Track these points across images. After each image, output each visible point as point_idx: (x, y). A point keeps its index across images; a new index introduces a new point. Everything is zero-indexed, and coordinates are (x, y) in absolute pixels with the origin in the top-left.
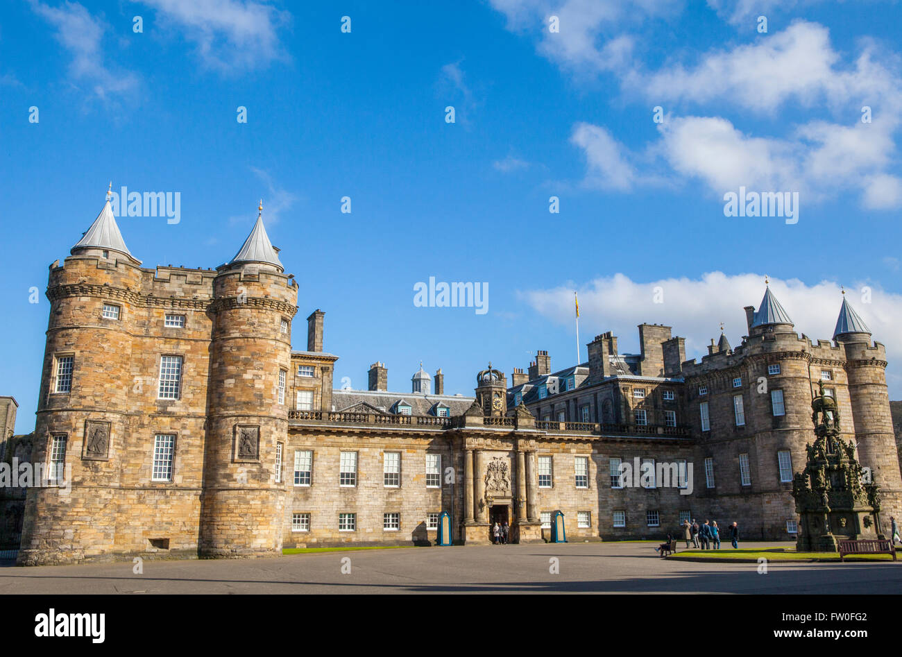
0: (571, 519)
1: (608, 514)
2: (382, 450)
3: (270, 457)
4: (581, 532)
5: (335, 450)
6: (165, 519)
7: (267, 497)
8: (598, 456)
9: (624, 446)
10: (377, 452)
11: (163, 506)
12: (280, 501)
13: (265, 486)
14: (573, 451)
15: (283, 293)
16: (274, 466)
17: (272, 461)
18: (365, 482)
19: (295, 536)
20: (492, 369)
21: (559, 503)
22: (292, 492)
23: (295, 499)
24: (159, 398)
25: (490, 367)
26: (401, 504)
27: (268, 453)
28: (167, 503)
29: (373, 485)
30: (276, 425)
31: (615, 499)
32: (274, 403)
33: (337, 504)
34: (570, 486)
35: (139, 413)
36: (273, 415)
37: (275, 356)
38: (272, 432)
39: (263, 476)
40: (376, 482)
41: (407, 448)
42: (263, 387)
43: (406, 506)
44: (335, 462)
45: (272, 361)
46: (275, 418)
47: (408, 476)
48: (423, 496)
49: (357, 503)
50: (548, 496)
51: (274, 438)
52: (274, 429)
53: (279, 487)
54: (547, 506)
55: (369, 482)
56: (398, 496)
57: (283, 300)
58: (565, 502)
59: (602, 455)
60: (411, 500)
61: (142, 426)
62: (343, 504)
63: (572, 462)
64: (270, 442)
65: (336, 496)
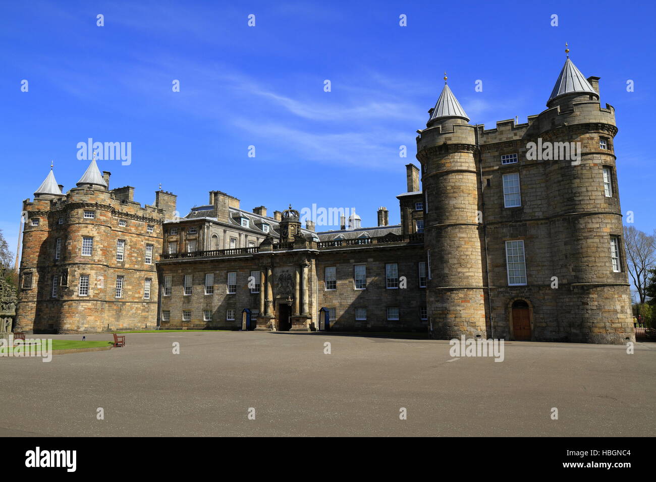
0: (349, 314)
1: (382, 310)
2: (226, 271)
3: (74, 284)
4: (357, 323)
5: (202, 274)
6: (53, 315)
7: (72, 304)
8: (374, 263)
9: (399, 253)
10: (223, 273)
11: (53, 309)
12: (82, 306)
13: (71, 298)
14: (352, 261)
15: (82, 198)
16: (76, 288)
17: (76, 286)
18: (216, 291)
19: (183, 323)
20: (292, 209)
21: (340, 301)
22: (182, 299)
23: (184, 303)
24: (56, 258)
25: (290, 208)
26: (235, 304)
27: (73, 281)
28: (53, 307)
29: (221, 293)
30: (78, 267)
31: (389, 297)
32: (77, 256)
33: (202, 306)
34: (349, 289)
35: (48, 266)
36: (76, 262)
37: (78, 231)
38: (75, 271)
39: (70, 293)
40: (222, 291)
41: (239, 269)
42: (71, 248)
43: (238, 305)
44: (202, 281)
45: (76, 234)
46: (77, 264)
47: (239, 286)
48: (247, 299)
49: (212, 304)
50: (331, 296)
51: (77, 274)
52: (76, 269)
53: (81, 299)
54: (330, 304)
55: (219, 291)
56: (234, 299)
57: (82, 202)
58: (345, 301)
59: (377, 263)
60: (241, 301)
61: (49, 272)
62: (205, 305)
63: (351, 269)
64: (74, 276)
65: (203, 300)
